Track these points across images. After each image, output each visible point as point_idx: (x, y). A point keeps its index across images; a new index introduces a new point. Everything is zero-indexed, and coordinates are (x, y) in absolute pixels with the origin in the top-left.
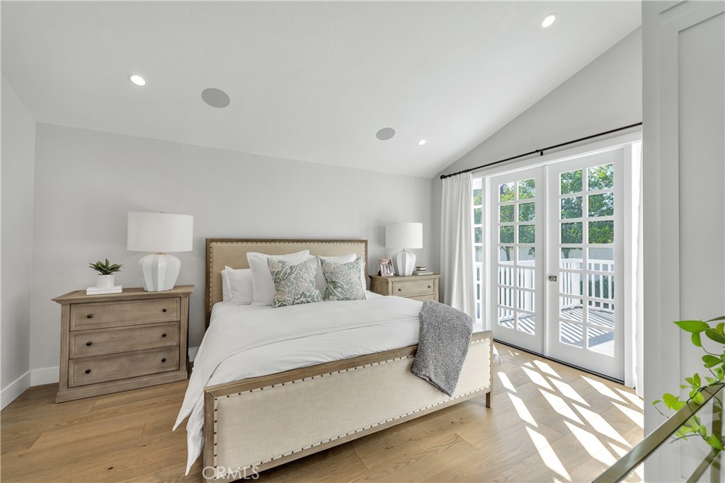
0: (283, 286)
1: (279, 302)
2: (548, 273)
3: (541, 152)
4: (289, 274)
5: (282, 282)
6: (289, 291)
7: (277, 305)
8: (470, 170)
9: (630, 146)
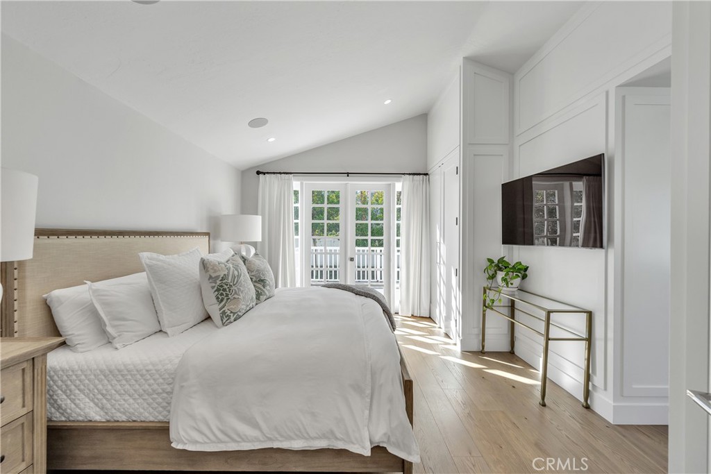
0: (236, 293)
1: (234, 313)
2: (349, 255)
3: (348, 174)
4: (238, 276)
5: (234, 288)
6: (243, 297)
7: (232, 318)
8: (291, 173)
9: (394, 184)
